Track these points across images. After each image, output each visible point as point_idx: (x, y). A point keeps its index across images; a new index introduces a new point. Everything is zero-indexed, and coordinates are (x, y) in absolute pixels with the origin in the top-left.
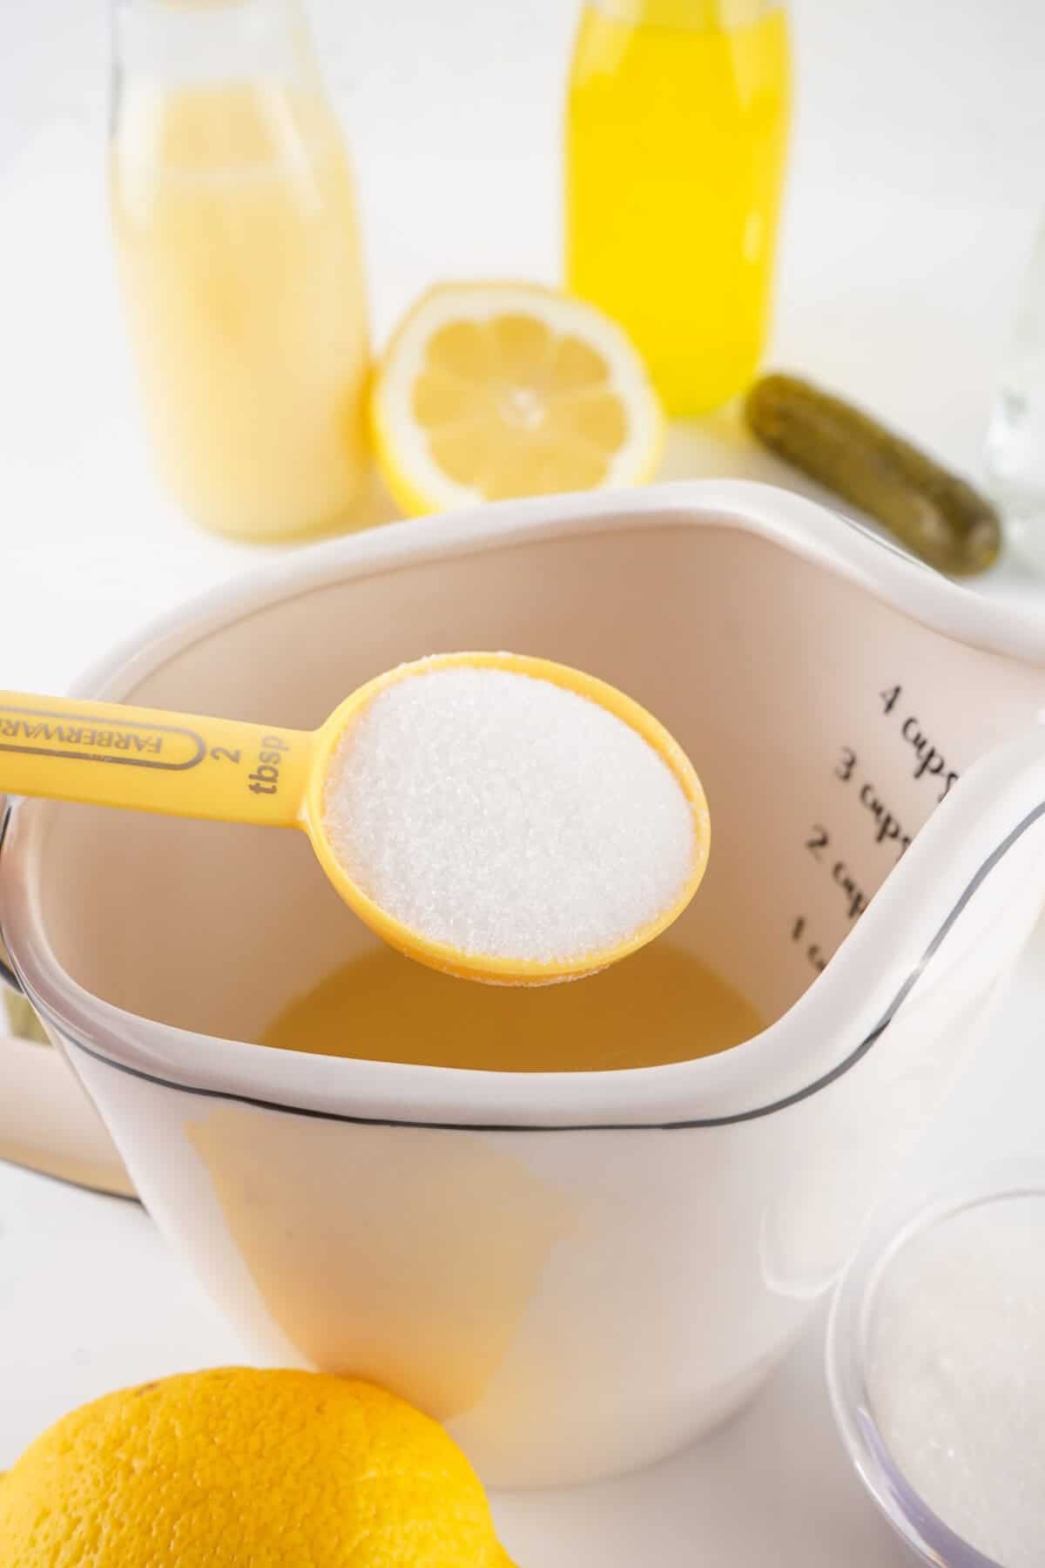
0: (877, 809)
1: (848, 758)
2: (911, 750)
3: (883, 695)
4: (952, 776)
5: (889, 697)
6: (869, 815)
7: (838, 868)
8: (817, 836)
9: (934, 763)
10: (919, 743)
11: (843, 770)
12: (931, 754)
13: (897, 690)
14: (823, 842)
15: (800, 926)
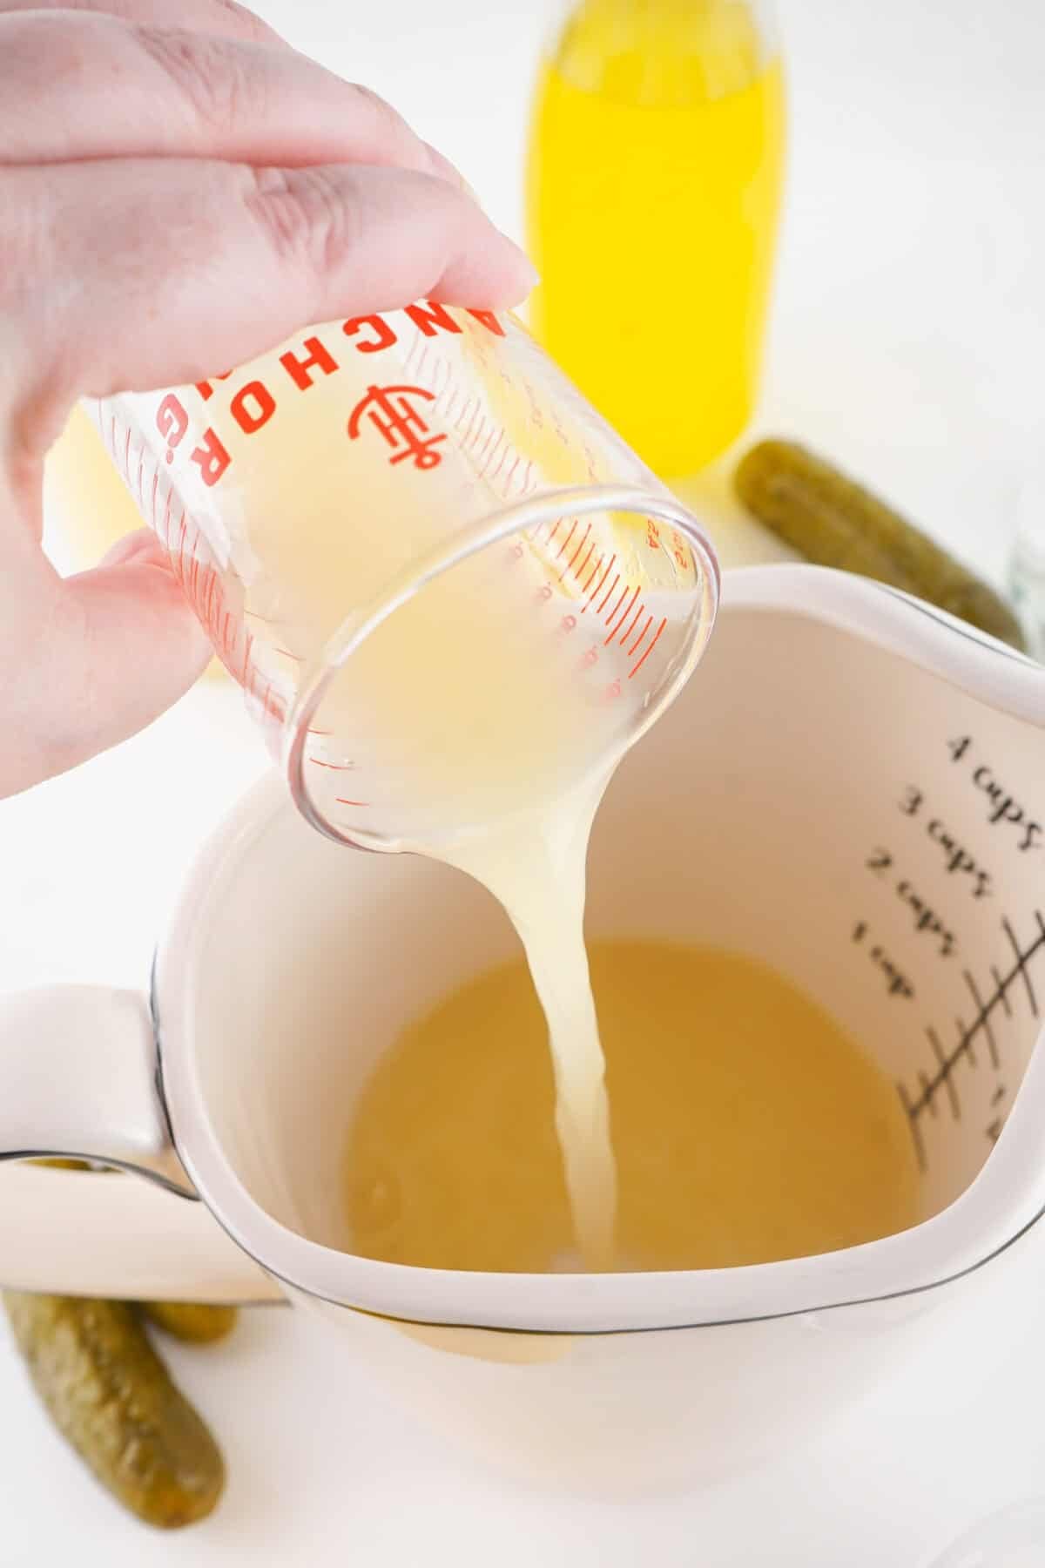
0: (947, 843)
1: (913, 796)
2: (985, 798)
3: (951, 744)
4: (1032, 827)
5: (958, 746)
6: (939, 849)
7: (903, 887)
8: (879, 857)
9: (1012, 811)
10: (993, 791)
11: (908, 805)
12: (1008, 803)
13: (966, 742)
14: (886, 862)
15: (860, 931)
